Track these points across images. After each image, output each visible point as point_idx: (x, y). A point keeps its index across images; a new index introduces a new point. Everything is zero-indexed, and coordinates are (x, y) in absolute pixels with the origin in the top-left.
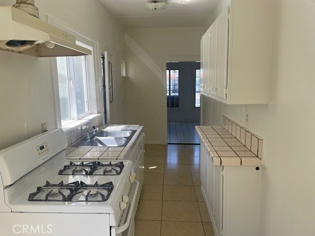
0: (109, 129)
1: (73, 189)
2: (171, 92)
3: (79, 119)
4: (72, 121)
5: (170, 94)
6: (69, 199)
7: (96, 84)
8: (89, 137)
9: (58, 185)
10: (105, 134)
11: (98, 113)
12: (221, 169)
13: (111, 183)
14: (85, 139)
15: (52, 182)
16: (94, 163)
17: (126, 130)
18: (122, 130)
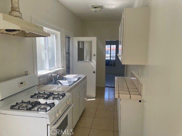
0: (67, 76)
1: (33, 104)
2: (111, 57)
3: (50, 70)
4: (46, 71)
5: (110, 59)
6: (30, 109)
7: (61, 52)
8: (54, 80)
9: (27, 102)
10: (64, 79)
11: (62, 67)
12: (120, 100)
13: (53, 103)
14: (52, 81)
15: (24, 101)
16: (51, 93)
17: (76, 77)
18: (74, 77)
